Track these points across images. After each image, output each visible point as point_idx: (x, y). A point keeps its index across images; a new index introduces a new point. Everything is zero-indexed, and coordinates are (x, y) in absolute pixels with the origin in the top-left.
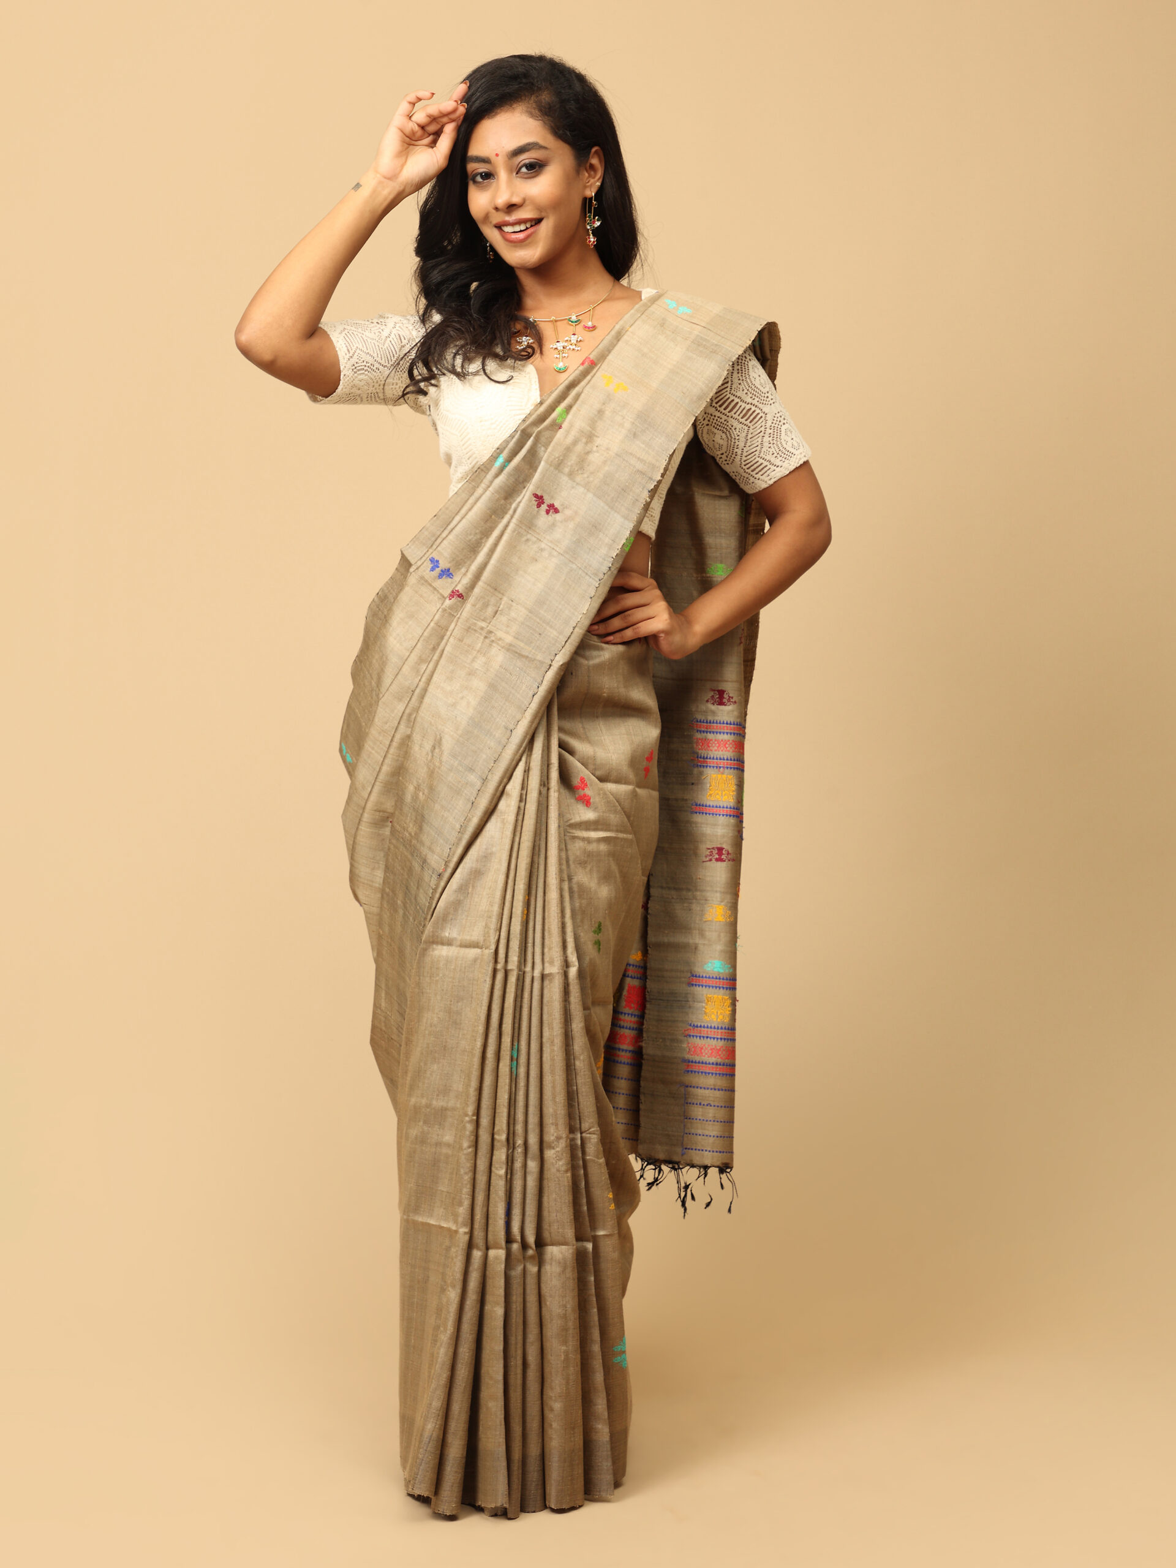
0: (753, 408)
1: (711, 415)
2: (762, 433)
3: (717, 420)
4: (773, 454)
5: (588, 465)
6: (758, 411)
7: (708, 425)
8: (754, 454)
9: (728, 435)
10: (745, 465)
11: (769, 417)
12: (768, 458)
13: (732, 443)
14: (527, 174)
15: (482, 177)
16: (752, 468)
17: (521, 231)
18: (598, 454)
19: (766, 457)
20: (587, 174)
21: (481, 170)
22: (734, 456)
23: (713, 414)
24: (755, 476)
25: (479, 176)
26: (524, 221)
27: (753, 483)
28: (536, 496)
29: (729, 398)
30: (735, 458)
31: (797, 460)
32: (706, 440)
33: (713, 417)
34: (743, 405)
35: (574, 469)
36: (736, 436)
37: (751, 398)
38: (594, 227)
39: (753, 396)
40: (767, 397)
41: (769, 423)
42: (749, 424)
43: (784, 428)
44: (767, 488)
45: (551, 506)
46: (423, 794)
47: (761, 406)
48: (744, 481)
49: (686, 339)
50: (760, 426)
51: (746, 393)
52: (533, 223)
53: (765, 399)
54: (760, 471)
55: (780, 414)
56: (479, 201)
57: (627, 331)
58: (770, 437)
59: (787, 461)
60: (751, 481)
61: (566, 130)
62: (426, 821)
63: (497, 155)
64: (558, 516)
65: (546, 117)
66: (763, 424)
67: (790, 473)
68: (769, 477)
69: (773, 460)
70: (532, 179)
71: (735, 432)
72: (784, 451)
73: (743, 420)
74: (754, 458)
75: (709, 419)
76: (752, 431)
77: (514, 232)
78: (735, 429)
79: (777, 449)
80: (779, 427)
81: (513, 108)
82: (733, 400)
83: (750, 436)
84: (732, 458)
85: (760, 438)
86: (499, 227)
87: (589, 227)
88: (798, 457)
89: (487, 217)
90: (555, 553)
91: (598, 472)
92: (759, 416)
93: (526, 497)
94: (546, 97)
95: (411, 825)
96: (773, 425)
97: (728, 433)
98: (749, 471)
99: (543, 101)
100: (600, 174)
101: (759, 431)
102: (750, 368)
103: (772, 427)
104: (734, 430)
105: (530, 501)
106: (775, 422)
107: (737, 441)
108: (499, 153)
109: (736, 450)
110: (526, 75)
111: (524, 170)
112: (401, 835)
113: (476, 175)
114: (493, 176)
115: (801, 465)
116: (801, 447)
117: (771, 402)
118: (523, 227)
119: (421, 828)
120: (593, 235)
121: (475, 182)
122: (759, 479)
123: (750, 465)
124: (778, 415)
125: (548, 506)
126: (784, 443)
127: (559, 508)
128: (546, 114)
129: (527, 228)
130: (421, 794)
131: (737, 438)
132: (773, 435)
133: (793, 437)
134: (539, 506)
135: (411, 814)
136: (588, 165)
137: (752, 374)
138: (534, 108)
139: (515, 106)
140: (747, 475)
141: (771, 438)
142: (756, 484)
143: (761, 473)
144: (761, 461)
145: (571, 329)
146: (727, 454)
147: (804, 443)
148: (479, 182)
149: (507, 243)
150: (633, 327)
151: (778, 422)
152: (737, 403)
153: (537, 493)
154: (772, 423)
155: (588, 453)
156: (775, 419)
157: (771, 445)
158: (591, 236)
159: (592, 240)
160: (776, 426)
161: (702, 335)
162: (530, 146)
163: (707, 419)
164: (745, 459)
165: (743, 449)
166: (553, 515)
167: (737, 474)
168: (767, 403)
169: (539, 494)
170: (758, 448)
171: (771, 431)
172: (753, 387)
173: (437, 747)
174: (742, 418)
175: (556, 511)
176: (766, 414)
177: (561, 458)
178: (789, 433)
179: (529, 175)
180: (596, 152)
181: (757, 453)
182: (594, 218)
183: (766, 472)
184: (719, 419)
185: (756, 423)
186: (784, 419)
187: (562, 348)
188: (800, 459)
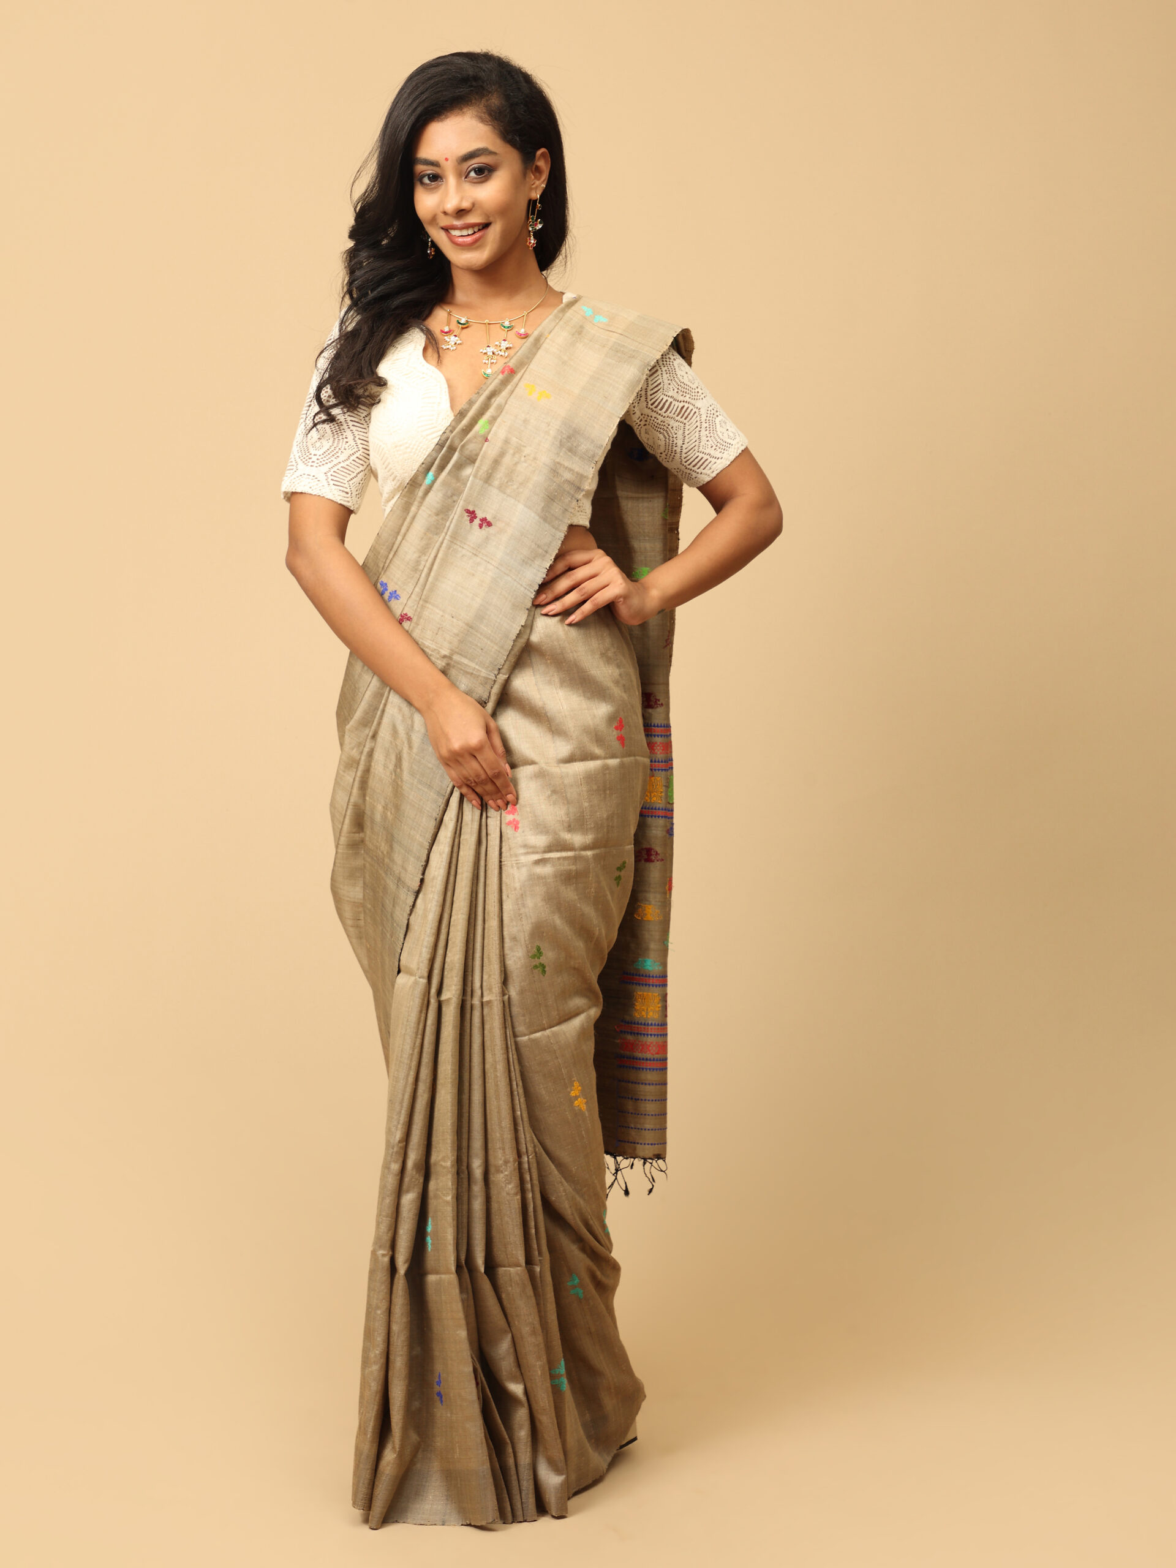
0: (686, 405)
1: (648, 416)
2: (699, 427)
3: (654, 421)
4: (712, 447)
5: (517, 476)
6: (691, 407)
7: (645, 425)
8: (693, 449)
9: (666, 434)
10: (686, 462)
11: (703, 411)
12: (707, 451)
13: (671, 442)
14: (476, 178)
15: (429, 178)
16: (694, 463)
17: (469, 235)
18: (526, 465)
19: (705, 451)
20: (533, 177)
21: (429, 172)
22: (673, 454)
23: (650, 415)
24: (697, 471)
25: (427, 177)
26: (472, 226)
27: (696, 478)
28: (468, 511)
29: (663, 399)
30: (674, 456)
31: (736, 450)
32: (645, 440)
33: (650, 418)
34: (677, 404)
35: (504, 481)
36: (674, 434)
37: (682, 395)
38: (535, 229)
39: (684, 394)
40: (698, 392)
41: (704, 417)
42: (685, 421)
43: (718, 420)
44: (711, 481)
45: (484, 520)
46: (391, 813)
47: (693, 401)
48: (687, 477)
49: (604, 346)
50: (696, 421)
51: (677, 392)
52: (481, 227)
53: (696, 394)
54: (701, 465)
55: (713, 407)
56: (426, 202)
57: (546, 338)
58: (706, 430)
59: (726, 452)
60: (693, 476)
61: (516, 135)
62: (395, 840)
63: (447, 159)
64: (491, 530)
65: (496, 122)
66: (698, 419)
67: (731, 462)
68: (711, 470)
69: (712, 452)
70: (481, 184)
71: (672, 431)
72: (722, 442)
73: (678, 418)
74: (693, 453)
75: (645, 419)
76: (688, 427)
77: (462, 236)
78: (672, 428)
79: (714, 441)
80: (714, 419)
81: (463, 113)
82: (667, 401)
83: (687, 432)
84: (672, 457)
85: (697, 432)
86: (446, 229)
87: (531, 229)
88: (736, 447)
89: (434, 220)
90: (491, 567)
91: (527, 482)
92: (693, 412)
93: (458, 513)
94: (495, 101)
95: (383, 844)
96: (708, 418)
97: (665, 432)
98: (690, 467)
99: (493, 105)
100: (545, 176)
101: (695, 426)
102: (676, 367)
103: (707, 421)
104: (671, 430)
105: (461, 516)
106: (709, 415)
107: (675, 439)
108: (448, 157)
109: (675, 448)
110: (476, 78)
111: (473, 174)
112: (374, 854)
113: (424, 176)
114: (442, 179)
115: (740, 454)
116: (737, 436)
117: (702, 396)
118: (470, 232)
119: (391, 847)
120: (534, 238)
121: (422, 183)
122: (701, 473)
123: (690, 461)
124: (710, 408)
125: (481, 520)
126: (720, 435)
127: (491, 521)
128: (496, 119)
129: (475, 233)
130: (389, 813)
131: (675, 436)
132: (710, 428)
133: (728, 428)
134: (471, 521)
135: (382, 833)
136: (534, 167)
137: (679, 373)
138: (484, 113)
139: (465, 110)
140: (689, 471)
141: (708, 432)
142: (699, 478)
143: (702, 467)
144: (701, 455)
145: (503, 334)
146: (666, 453)
147: (739, 433)
148: (426, 184)
149: (454, 246)
150: (552, 334)
151: (711, 415)
152: (671, 403)
153: (469, 508)
154: (707, 417)
155: (516, 464)
156: (709, 412)
157: (709, 438)
158: (532, 238)
159: (532, 242)
160: (711, 419)
161: (619, 342)
162: (480, 152)
163: (644, 420)
164: (685, 456)
165: (682, 447)
166: (486, 529)
167: (679, 470)
168: (698, 398)
169: (471, 510)
170: (697, 443)
171: (707, 425)
172: (682, 385)
173: (398, 767)
174: (677, 416)
175: (489, 524)
176: (700, 409)
177: (490, 471)
178: (723, 424)
179: (479, 180)
180: (543, 154)
181: (696, 448)
182: (536, 220)
183: (707, 465)
184: (655, 420)
185: (691, 419)
186: (717, 411)
187: (491, 354)
188: (738, 448)
